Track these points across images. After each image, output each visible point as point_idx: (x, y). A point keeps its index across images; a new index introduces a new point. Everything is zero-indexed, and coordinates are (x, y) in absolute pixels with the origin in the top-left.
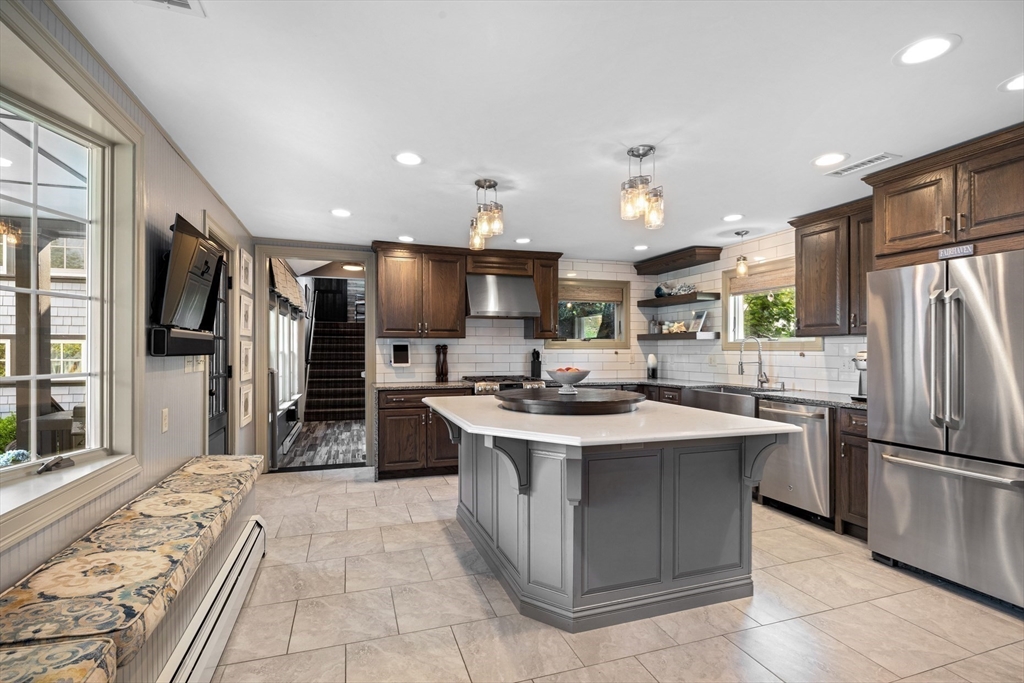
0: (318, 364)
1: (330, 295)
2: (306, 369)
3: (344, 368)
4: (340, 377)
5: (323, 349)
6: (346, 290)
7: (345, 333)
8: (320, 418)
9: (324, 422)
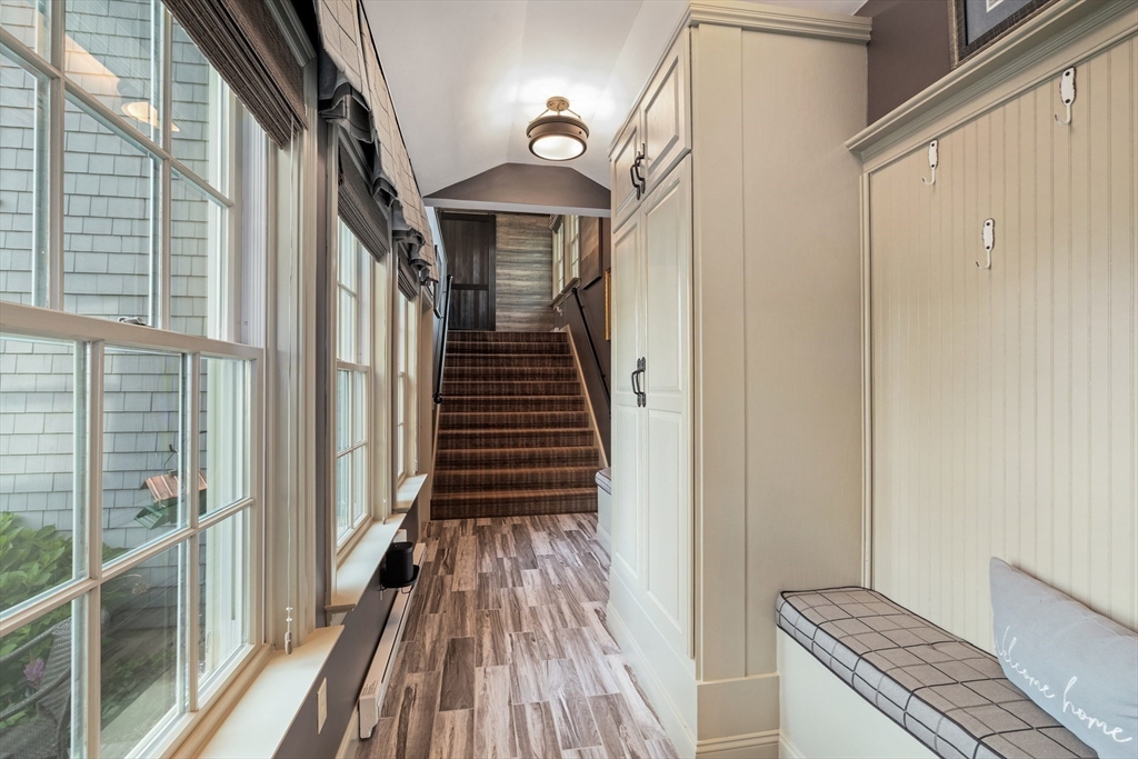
0: (454, 402)
1: (470, 293)
2: (434, 412)
3: (499, 410)
4: (494, 426)
5: (462, 376)
6: (494, 285)
7: (497, 350)
8: (464, 511)
9: (470, 522)
